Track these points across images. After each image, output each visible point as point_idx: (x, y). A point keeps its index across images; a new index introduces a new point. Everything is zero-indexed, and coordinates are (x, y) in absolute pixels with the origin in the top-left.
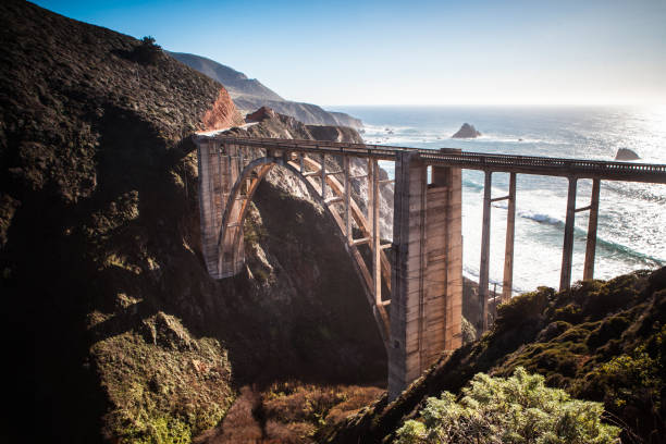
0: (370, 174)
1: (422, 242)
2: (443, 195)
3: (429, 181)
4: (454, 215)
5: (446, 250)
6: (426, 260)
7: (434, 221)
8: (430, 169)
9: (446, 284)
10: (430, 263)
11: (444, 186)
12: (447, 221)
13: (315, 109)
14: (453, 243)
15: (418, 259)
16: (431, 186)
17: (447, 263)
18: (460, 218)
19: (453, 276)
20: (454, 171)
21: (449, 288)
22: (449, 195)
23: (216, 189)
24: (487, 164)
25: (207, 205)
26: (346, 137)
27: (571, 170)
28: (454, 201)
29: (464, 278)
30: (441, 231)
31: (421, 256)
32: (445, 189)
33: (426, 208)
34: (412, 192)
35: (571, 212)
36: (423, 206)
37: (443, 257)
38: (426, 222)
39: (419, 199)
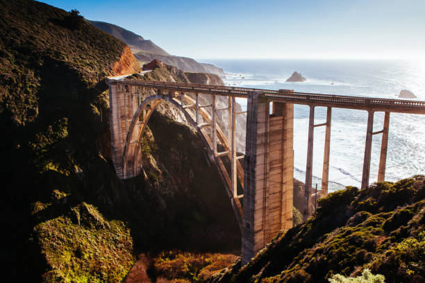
0: (230, 107)
1: (266, 155)
2: (281, 122)
3: (271, 113)
4: (288, 136)
5: (282, 160)
6: (268, 168)
7: (274, 141)
8: (271, 103)
9: (282, 183)
10: (271, 169)
11: (282, 115)
12: (283, 140)
13: (191, 61)
14: (287, 155)
15: (263, 166)
16: (272, 116)
17: (282, 169)
18: (292, 138)
19: (287, 178)
20: (289, 105)
21: (284, 186)
22: (284, 122)
23: (122, 117)
24: (312, 100)
25: (115, 127)
26: (213, 81)
27: (370, 105)
28: (288, 126)
29: (294, 179)
30: (279, 147)
31: (265, 164)
32: (282, 118)
33: (268, 131)
34: (259, 120)
35: (369, 134)
36: (266, 129)
37: (280, 165)
38: (268, 141)
39: (264, 125)
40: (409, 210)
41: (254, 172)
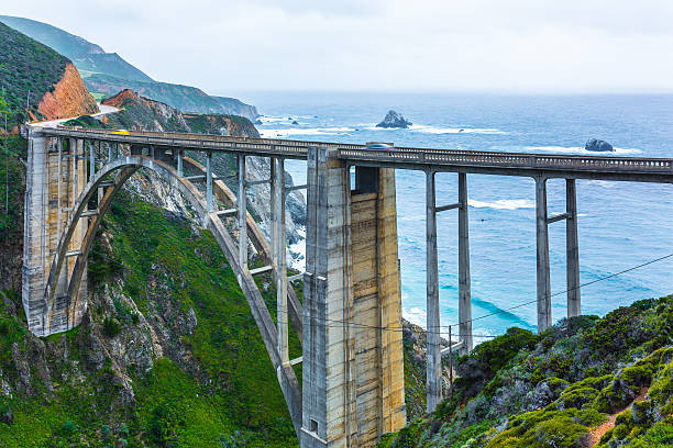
0: (273, 176)
1: (346, 270)
2: (372, 204)
3: (353, 187)
4: (388, 231)
5: (377, 280)
6: (351, 296)
7: (360, 242)
8: (353, 170)
9: (379, 329)
10: (357, 299)
11: (374, 191)
12: (378, 240)
13: (194, 93)
14: (388, 269)
15: (341, 293)
16: (353, 193)
17: (378, 297)
19: (388, 318)
20: (386, 172)
21: (385, 335)
22: (378, 204)
23: (50, 202)
24: (429, 163)
25: (36, 224)
27: (539, 169)
28: (386, 213)
29: (403, 320)
30: (370, 253)
31: (345, 289)
32: (373, 196)
33: (349, 223)
34: (331, 201)
35: (542, 223)
36: (345, 220)
37: (373, 290)
38: (350, 242)
39: (340, 210)
40: (642, 367)
41: (323, 306)
